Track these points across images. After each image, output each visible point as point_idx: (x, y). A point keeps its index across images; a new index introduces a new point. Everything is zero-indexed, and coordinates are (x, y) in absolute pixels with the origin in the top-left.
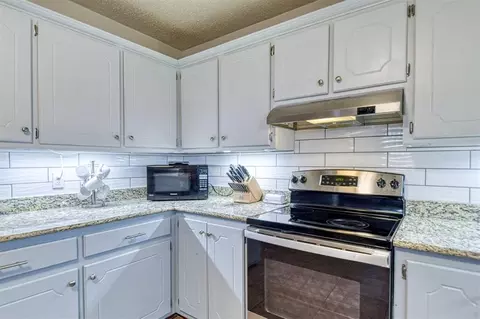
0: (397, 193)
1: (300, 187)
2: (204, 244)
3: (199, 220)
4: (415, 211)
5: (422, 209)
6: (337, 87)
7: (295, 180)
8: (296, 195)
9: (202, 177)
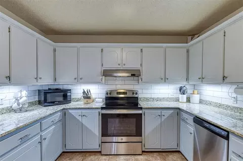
0: (136, 96)
1: (109, 96)
2: (80, 120)
3: (76, 111)
4: (140, 100)
5: (142, 99)
6: (124, 67)
7: (107, 94)
8: (107, 99)
9: (68, 94)
